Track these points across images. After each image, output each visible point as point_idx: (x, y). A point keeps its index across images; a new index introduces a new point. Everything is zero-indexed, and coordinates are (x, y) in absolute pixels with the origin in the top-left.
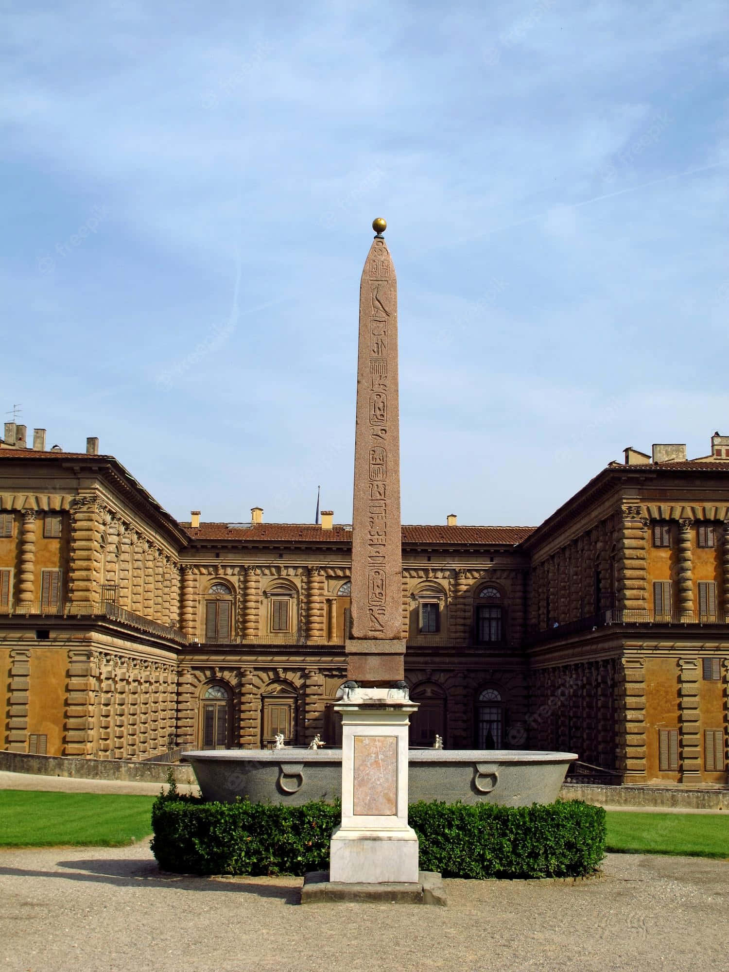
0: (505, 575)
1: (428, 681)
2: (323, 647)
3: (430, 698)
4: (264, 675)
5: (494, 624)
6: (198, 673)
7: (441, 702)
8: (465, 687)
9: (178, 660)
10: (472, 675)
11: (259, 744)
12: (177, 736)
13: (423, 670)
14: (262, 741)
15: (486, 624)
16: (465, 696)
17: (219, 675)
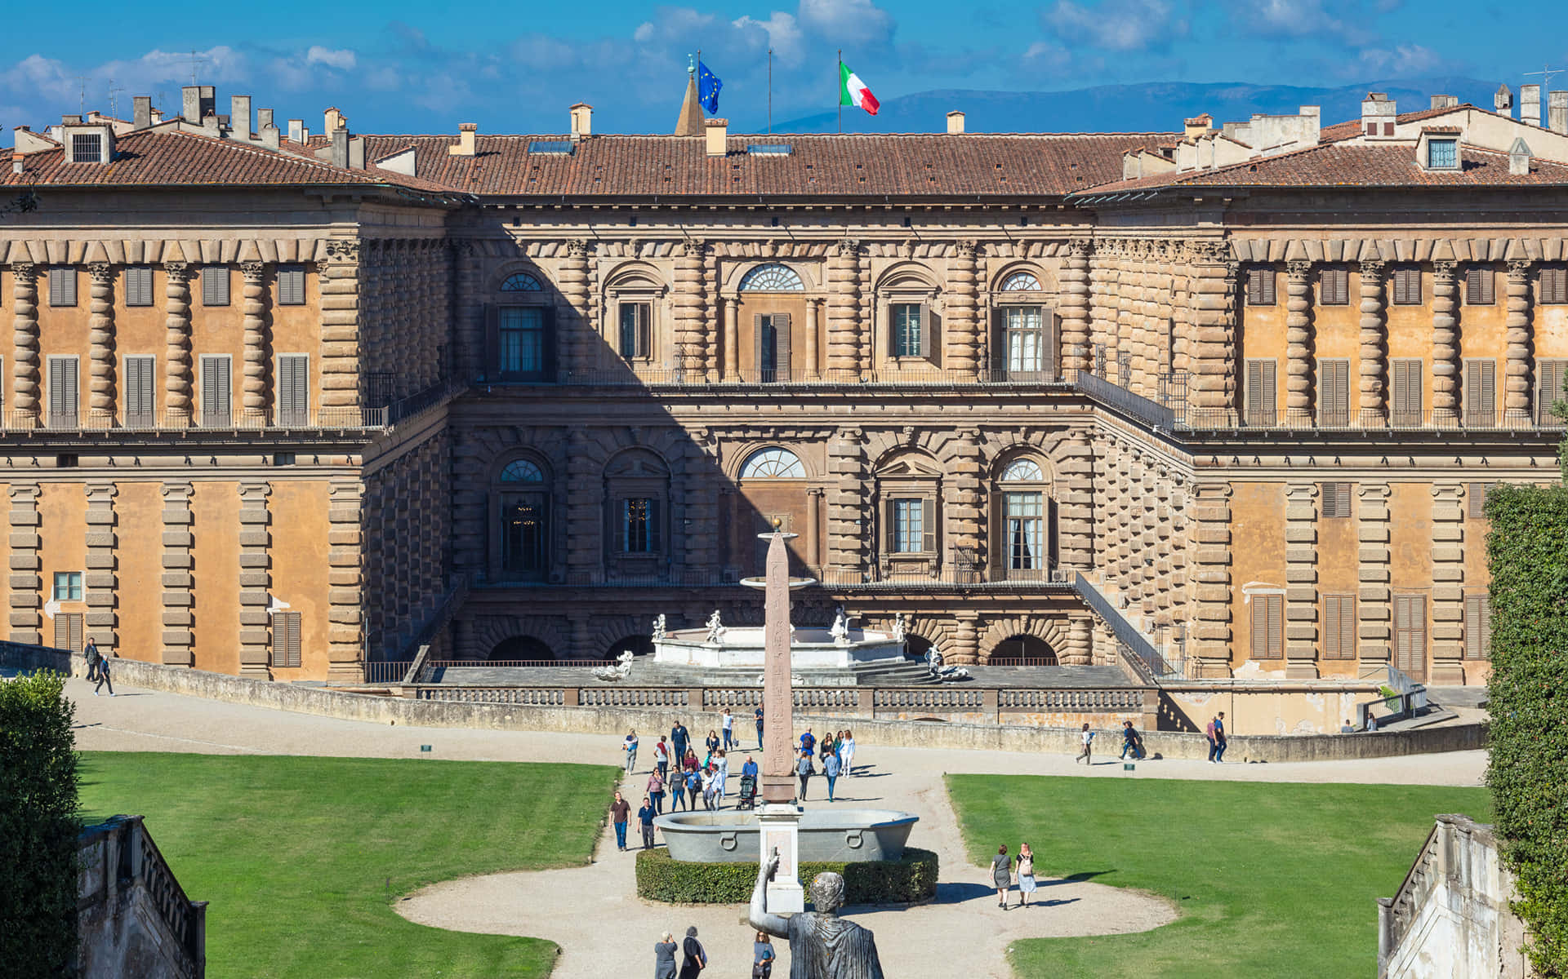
0: (1049, 249)
1: (912, 447)
2: (714, 389)
3: (913, 479)
4: (608, 439)
5: (1030, 339)
6: (485, 436)
7: (934, 483)
8: (976, 459)
9: (450, 415)
10: (989, 435)
11: (602, 565)
12: (456, 551)
13: (899, 430)
14: (606, 558)
15: (1016, 340)
16: (975, 475)
17: (526, 438)
